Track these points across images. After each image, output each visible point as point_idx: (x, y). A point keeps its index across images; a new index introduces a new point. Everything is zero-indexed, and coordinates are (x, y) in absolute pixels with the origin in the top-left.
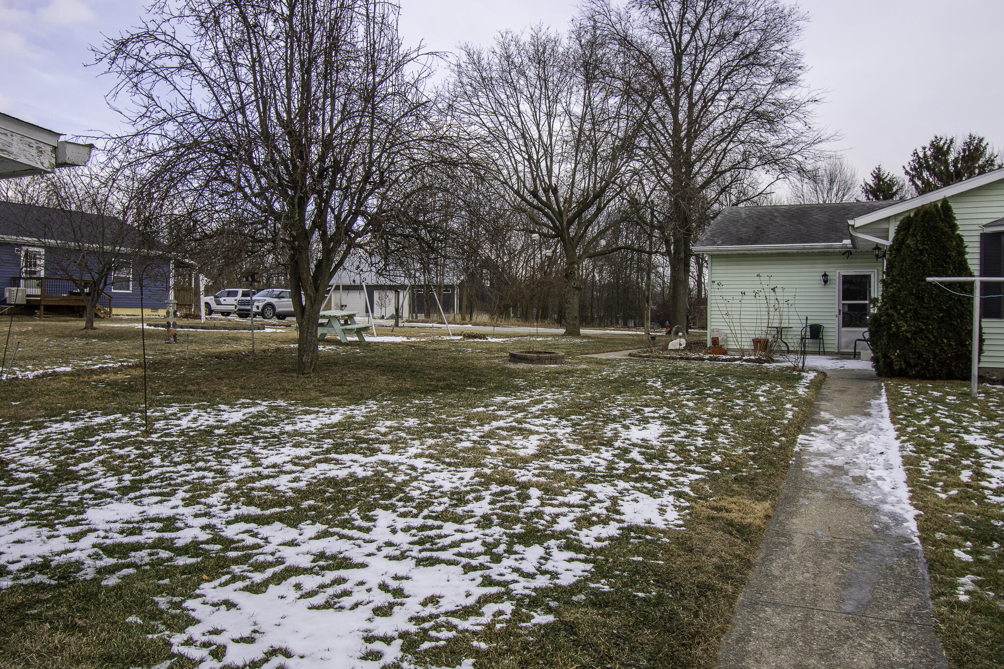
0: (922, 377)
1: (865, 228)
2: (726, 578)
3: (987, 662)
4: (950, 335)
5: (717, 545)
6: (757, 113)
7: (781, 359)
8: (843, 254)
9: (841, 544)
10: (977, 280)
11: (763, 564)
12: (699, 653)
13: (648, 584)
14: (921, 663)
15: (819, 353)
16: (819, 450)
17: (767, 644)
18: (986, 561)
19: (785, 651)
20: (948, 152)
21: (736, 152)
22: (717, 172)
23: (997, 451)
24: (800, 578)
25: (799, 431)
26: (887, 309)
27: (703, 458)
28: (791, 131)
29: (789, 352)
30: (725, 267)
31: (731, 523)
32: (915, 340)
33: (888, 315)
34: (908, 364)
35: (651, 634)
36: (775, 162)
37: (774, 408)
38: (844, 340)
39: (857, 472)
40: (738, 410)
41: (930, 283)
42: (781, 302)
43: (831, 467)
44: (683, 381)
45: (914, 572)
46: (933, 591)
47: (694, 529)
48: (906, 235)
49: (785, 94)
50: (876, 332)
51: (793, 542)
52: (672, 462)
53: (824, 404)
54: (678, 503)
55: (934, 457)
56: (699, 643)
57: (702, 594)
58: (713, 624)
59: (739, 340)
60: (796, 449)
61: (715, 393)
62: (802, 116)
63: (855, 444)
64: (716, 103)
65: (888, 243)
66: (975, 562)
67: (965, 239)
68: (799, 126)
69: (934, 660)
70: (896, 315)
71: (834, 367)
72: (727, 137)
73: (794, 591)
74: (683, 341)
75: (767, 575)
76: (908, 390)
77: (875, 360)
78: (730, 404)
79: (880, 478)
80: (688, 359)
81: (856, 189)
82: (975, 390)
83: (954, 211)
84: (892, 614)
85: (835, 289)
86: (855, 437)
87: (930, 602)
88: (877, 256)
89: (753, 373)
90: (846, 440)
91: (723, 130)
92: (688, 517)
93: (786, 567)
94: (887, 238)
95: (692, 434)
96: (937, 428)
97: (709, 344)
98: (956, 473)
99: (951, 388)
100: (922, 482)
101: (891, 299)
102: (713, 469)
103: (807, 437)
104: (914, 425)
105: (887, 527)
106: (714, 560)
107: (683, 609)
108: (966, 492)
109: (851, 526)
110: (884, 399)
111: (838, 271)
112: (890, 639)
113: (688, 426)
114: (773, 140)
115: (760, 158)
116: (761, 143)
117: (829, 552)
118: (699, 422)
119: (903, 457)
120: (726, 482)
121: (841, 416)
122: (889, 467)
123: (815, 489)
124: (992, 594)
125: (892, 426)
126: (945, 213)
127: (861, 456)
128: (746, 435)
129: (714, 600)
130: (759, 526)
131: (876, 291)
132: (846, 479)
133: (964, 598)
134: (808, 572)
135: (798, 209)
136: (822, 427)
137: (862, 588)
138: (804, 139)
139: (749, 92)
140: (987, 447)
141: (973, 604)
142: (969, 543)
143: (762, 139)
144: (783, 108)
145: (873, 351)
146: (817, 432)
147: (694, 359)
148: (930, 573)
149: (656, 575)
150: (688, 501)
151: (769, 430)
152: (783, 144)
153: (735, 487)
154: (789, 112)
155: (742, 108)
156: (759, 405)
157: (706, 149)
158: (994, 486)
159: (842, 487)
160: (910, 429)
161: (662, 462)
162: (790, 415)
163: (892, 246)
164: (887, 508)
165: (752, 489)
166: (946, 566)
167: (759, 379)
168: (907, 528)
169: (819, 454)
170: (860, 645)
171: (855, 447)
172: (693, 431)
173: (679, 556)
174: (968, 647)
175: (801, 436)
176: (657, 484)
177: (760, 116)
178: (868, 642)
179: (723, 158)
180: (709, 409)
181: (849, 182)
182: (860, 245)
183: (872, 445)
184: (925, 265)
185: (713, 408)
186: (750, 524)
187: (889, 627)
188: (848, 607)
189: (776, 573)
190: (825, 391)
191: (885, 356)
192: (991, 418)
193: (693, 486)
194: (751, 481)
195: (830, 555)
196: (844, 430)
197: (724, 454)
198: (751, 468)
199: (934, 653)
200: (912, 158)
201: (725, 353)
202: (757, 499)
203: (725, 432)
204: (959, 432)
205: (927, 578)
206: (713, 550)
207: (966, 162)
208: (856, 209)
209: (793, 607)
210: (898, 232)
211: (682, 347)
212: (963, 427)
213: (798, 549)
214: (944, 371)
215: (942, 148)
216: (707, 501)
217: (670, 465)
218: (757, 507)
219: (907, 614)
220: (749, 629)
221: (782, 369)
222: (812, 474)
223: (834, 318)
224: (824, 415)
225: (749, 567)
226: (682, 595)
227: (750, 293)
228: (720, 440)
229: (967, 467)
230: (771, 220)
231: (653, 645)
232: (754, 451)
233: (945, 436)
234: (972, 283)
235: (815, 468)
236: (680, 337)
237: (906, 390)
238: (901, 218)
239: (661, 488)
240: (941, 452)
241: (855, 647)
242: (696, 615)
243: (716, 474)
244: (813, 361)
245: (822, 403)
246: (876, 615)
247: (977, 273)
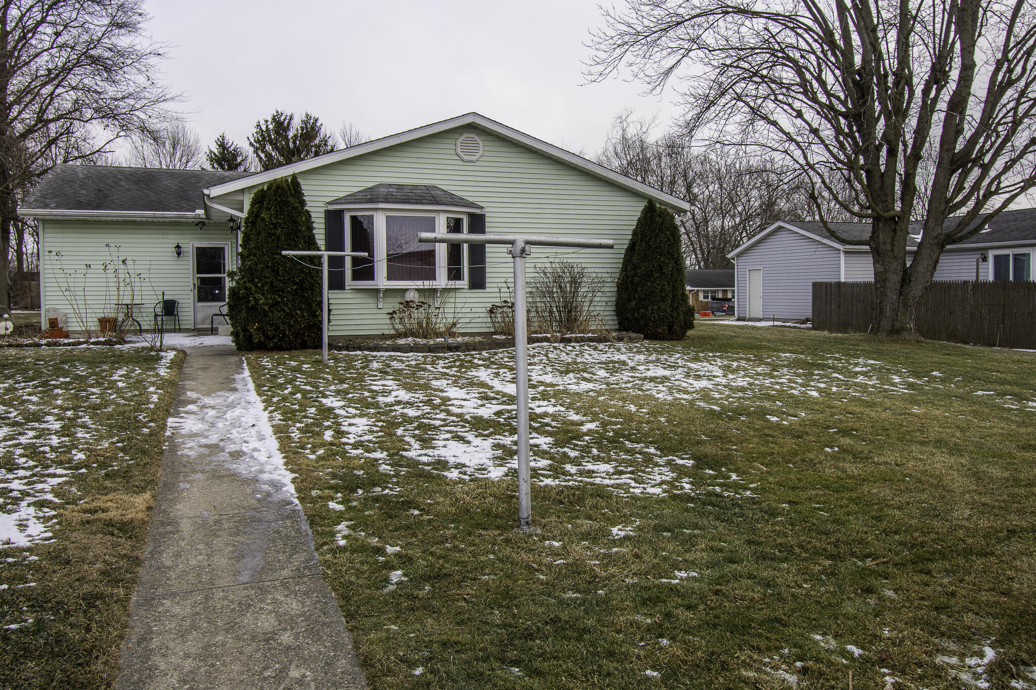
0: (279, 348)
1: (220, 199)
2: (116, 582)
3: (368, 591)
4: (303, 306)
5: (99, 549)
6: (92, 57)
7: (134, 338)
8: (197, 225)
9: (228, 520)
10: (325, 254)
11: (152, 557)
12: (100, 667)
13: (22, 612)
14: (316, 608)
15: (174, 331)
16: (191, 431)
17: (171, 636)
18: (355, 507)
19: (190, 637)
20: (288, 128)
21: (66, 100)
22: (42, 121)
23: (350, 410)
24: (193, 562)
25: (168, 414)
26: (245, 282)
27: (63, 458)
28: (131, 83)
29: (141, 331)
30: (62, 235)
31: (110, 523)
32: (272, 312)
33: (246, 288)
34: (266, 337)
35: (37, 665)
36: (114, 117)
37: (137, 393)
38: (200, 316)
39: (233, 448)
40: (94, 399)
41: (285, 256)
42: (133, 276)
43: (206, 446)
44: (18, 372)
45: (299, 531)
46: (317, 543)
47: (67, 539)
48: (261, 208)
49: (123, 40)
50: (235, 306)
51: (180, 529)
52: (23, 468)
53: (189, 384)
54: (41, 514)
55: (300, 422)
56: (97, 658)
57: (90, 605)
58: (109, 633)
59: (84, 320)
60: (168, 433)
61: (62, 383)
62: (144, 69)
63: (227, 420)
64: (37, 36)
65: (244, 215)
66: (346, 510)
67: (313, 215)
68: (141, 79)
69: (326, 603)
70: (253, 288)
71: (193, 344)
72: (54, 79)
73: (190, 577)
74: (10, 325)
75: (159, 568)
76: (267, 362)
77: (235, 334)
78: (84, 394)
79: (255, 450)
80: (19, 346)
81: (200, 155)
82: (326, 357)
83: (303, 187)
84: (285, 573)
85: (189, 263)
86: (225, 413)
87: (316, 554)
88: (232, 228)
89: (105, 357)
90: (218, 417)
91: (49, 70)
92: (58, 527)
93: (178, 555)
94: (242, 210)
95: (43, 434)
96: (299, 396)
97: (45, 326)
98: (320, 434)
99: (306, 357)
100: (293, 447)
101: (248, 272)
102: (77, 468)
103: (177, 420)
104: (279, 395)
105: (269, 494)
106: (98, 566)
107: (71, 628)
108: (332, 450)
109: (235, 500)
110: (247, 373)
111: (192, 243)
112: (287, 596)
113: (37, 425)
114: (111, 91)
115: (97, 110)
116: (96, 92)
117: (218, 530)
118: (50, 418)
119: (273, 426)
120: (97, 480)
121: (208, 394)
122: (261, 438)
123: (195, 471)
124: (363, 534)
125: (258, 399)
126: (295, 189)
127: (234, 431)
128: (111, 426)
129: (106, 607)
130: (142, 520)
131: (231, 263)
132: (224, 456)
133: (342, 543)
134: (201, 554)
135: (145, 172)
136: (191, 407)
137: (254, 557)
138: (147, 95)
139: (80, 30)
140: (342, 407)
141: (351, 545)
142: (339, 495)
143: (98, 89)
144: (123, 56)
145: (233, 325)
146: (186, 413)
147: (27, 345)
148: (311, 528)
149: (29, 600)
150: (54, 509)
151: (136, 417)
152: (123, 98)
153: (108, 483)
154: (129, 61)
155: (72, 48)
156: (119, 391)
157: (27, 90)
158: (352, 441)
159: (221, 464)
160: (275, 399)
161: (10, 470)
162: (155, 398)
163: (247, 219)
164: (265, 477)
165: (128, 482)
166: (324, 518)
167: (113, 363)
168: (287, 491)
169: (193, 435)
170: (262, 609)
171: (227, 423)
172: (43, 429)
173: (54, 572)
174: (351, 583)
175: (170, 420)
176: (9, 498)
177: (95, 61)
178: (268, 604)
179: (49, 104)
180: (59, 402)
181: (194, 148)
182: (214, 217)
183: (243, 419)
184: (279, 239)
185: (64, 400)
186: (132, 521)
187: (285, 586)
188: (245, 577)
189: (168, 563)
190: (187, 370)
191: (245, 330)
192: (342, 382)
193: (55, 491)
194: (125, 474)
195: (219, 533)
196: (213, 408)
197: (88, 450)
198: (123, 461)
199: (325, 597)
200: (255, 130)
201: (67, 336)
202: (134, 492)
203: (84, 426)
204: (318, 397)
205: (310, 533)
206: (95, 556)
207: (304, 140)
208: (206, 178)
209: (192, 592)
210: (253, 204)
211: (8, 332)
212: (320, 392)
213: (186, 534)
214: (299, 341)
215: (282, 123)
216: (77, 505)
217: (22, 473)
218: (137, 500)
219: (298, 569)
220: (150, 627)
221: (137, 351)
222: (188, 456)
223: (189, 292)
224: (191, 395)
225: (138, 565)
226: (67, 612)
227: (97, 266)
228: (79, 435)
229: (329, 427)
230: (115, 183)
231: (42, 676)
232: (123, 441)
233: (307, 402)
234: (320, 257)
235: (190, 450)
236: (6, 320)
237: (266, 362)
238: (256, 190)
239: (16, 501)
240: (305, 417)
241: (257, 612)
242: (88, 629)
243: (83, 474)
244: (171, 339)
245: (187, 382)
246: (271, 578)
247: (323, 248)
